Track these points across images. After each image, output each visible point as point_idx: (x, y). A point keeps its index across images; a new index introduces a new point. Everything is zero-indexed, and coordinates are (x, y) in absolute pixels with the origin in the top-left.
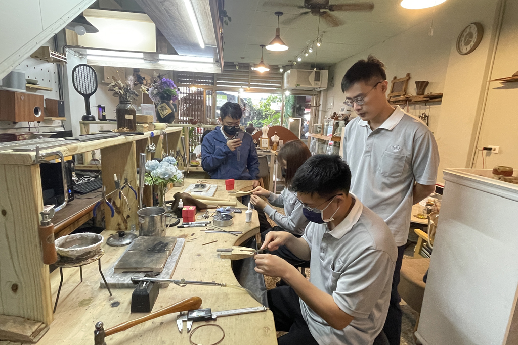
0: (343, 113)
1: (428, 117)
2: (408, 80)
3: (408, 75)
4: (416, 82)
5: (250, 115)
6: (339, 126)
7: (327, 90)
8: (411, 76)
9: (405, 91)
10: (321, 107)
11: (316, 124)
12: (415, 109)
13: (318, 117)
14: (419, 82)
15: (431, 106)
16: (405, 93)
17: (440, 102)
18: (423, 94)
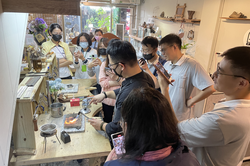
0: (150, 23)
1: (193, 32)
2: (185, 8)
3: (185, 5)
4: (188, 11)
5: (88, 14)
6: (147, 31)
7: (140, 5)
8: (187, 5)
9: (183, 15)
10: (136, 16)
11: (133, 29)
12: (188, 26)
13: (135, 24)
14: (189, 11)
15: (195, 26)
16: (183, 16)
17: (199, 25)
18: (191, 19)
